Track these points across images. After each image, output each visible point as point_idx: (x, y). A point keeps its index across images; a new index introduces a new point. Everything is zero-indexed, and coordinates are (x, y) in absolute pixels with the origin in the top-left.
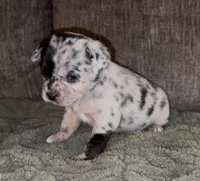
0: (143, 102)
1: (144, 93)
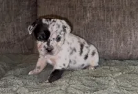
0: (81, 52)
1: (82, 46)
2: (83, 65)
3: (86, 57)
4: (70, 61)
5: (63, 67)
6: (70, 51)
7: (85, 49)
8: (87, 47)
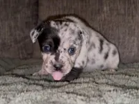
2: (102, 66)
3: (106, 56)
4: (88, 60)
5: (82, 64)
7: (105, 46)
8: (107, 44)
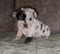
6: (36, 28)
